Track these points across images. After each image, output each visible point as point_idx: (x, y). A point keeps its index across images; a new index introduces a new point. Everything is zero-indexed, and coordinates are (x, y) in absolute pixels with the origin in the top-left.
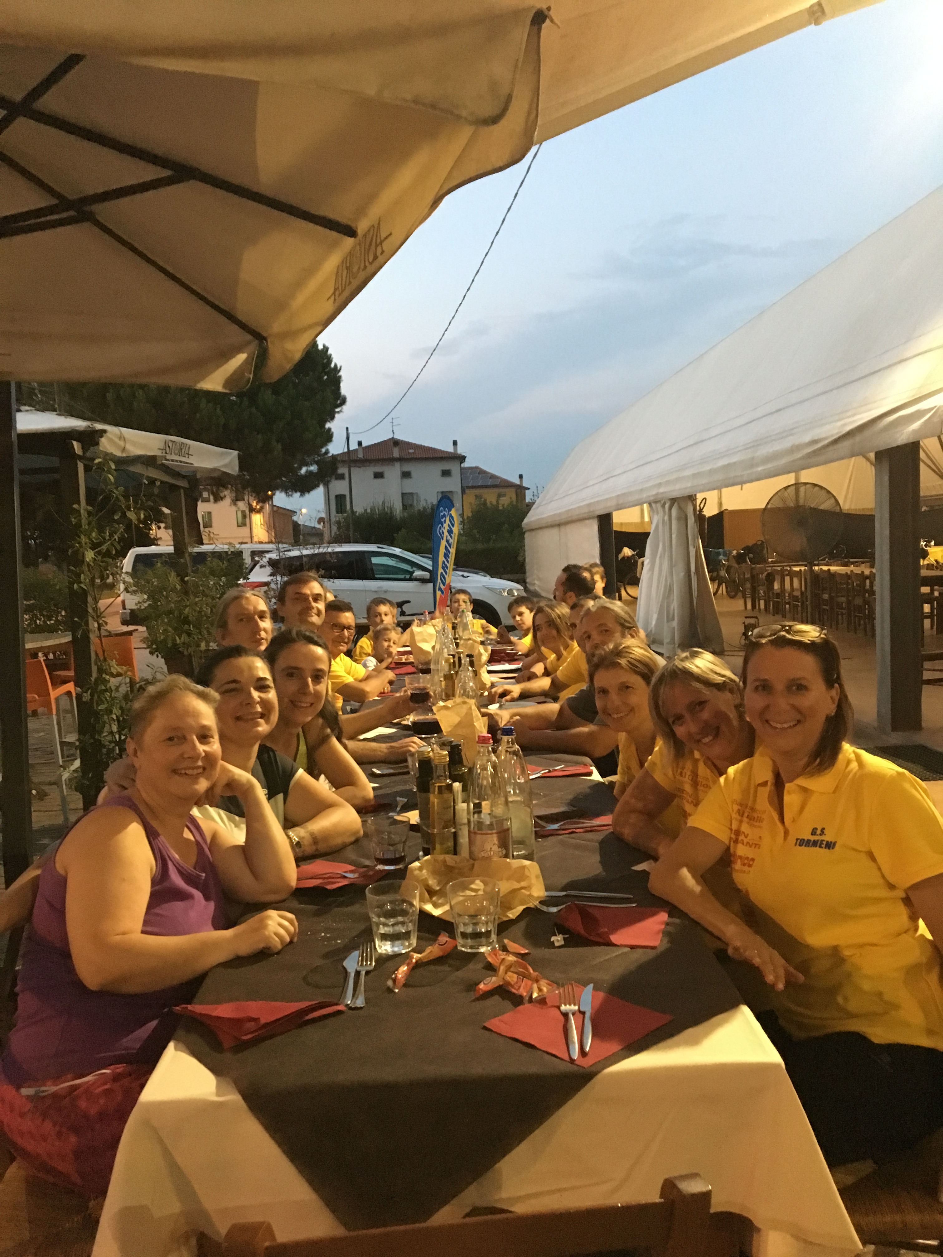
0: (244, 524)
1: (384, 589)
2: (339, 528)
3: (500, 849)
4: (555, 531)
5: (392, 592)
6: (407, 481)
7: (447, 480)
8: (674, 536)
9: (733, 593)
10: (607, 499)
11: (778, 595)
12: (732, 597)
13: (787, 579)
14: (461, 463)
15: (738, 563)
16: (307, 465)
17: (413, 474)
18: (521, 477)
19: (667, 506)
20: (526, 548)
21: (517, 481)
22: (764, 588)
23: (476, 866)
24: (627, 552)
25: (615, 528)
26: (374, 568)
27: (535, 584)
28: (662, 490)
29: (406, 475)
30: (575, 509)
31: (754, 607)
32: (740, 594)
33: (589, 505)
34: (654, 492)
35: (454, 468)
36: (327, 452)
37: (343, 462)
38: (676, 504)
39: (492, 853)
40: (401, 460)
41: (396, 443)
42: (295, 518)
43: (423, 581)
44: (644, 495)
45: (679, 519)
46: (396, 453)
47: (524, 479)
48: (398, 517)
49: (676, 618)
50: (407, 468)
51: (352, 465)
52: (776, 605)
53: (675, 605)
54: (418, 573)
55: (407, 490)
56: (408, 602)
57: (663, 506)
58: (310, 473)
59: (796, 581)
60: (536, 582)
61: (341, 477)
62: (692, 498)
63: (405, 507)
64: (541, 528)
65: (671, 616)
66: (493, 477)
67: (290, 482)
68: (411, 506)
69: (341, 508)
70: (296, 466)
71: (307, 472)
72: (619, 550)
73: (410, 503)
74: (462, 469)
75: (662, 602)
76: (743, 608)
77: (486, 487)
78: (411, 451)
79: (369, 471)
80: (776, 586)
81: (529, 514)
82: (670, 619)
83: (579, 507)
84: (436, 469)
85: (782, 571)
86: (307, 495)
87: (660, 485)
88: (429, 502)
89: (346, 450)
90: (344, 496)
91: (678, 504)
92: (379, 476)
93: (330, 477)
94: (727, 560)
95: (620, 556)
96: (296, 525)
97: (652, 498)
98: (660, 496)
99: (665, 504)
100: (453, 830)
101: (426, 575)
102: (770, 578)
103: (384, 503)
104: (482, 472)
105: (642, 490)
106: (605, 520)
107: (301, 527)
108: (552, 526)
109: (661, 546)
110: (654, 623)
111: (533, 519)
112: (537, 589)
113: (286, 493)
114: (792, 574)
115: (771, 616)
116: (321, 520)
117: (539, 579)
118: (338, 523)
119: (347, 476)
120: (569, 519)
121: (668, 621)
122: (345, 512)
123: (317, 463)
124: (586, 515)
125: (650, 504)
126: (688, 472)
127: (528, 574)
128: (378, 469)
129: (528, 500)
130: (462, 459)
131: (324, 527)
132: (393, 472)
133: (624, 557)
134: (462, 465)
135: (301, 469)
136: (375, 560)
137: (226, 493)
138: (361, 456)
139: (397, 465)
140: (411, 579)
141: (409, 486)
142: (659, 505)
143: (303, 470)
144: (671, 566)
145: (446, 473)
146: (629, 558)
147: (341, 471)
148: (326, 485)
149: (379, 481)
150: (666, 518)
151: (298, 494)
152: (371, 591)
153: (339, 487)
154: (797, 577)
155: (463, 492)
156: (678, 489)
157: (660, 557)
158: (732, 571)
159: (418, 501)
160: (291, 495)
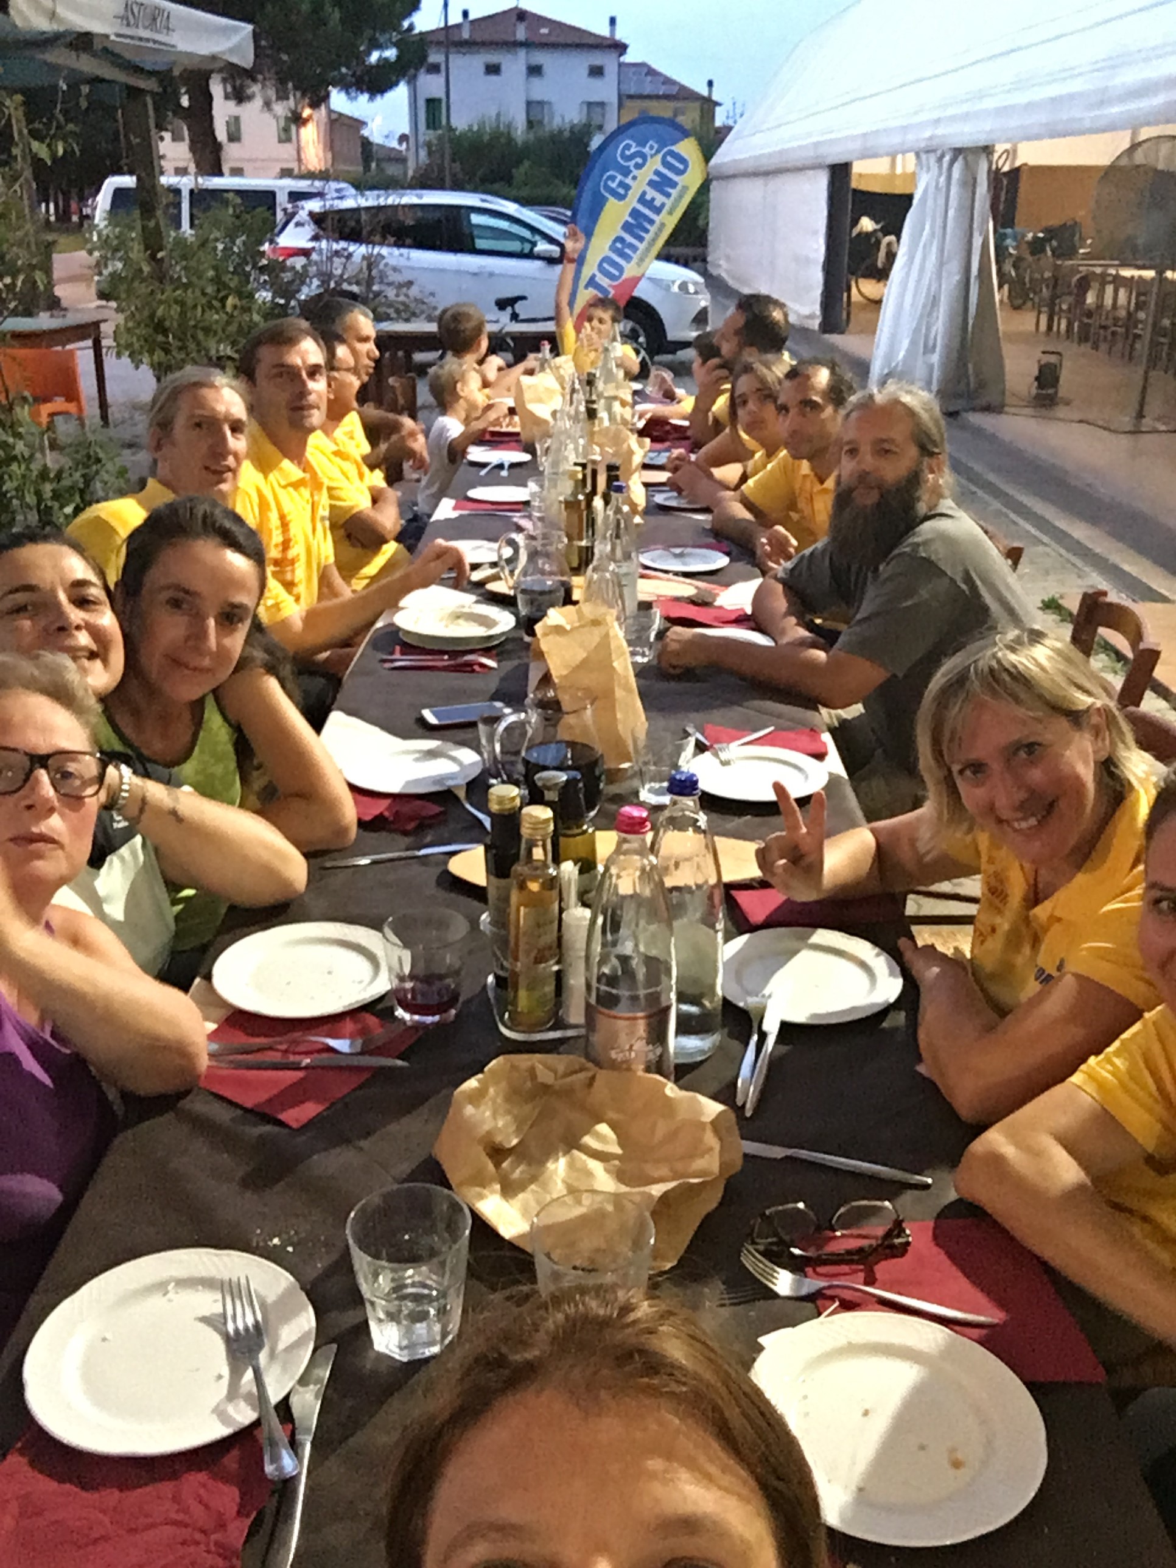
0: (288, 140)
1: (488, 269)
2: (430, 153)
3: (651, 1047)
4: (759, 182)
5: (501, 275)
6: (535, 81)
7: (596, 82)
8: (951, 213)
9: (1020, 301)
10: (847, 138)
11: (1089, 314)
12: (1016, 308)
13: (1109, 290)
14: (621, 55)
15: (1033, 254)
16: (380, 47)
17: (546, 69)
18: (710, 84)
19: (947, 158)
20: (712, 205)
21: (704, 91)
22: (1070, 299)
23: (597, 1084)
24: (867, 224)
25: (854, 184)
26: (476, 233)
27: (720, 266)
28: (940, 131)
29: (535, 71)
30: (793, 149)
31: (1050, 327)
32: (1029, 304)
33: (817, 145)
34: (927, 134)
35: (608, 62)
36: (411, 27)
37: (439, 43)
38: (960, 158)
39: (633, 1054)
40: (526, 45)
41: (521, 15)
42: (365, 132)
43: (551, 261)
44: (911, 137)
45: (963, 184)
46: (521, 34)
47: (714, 89)
48: (519, 141)
49: (938, 349)
50: (540, 57)
51: (452, 50)
52: (1085, 328)
53: (940, 326)
54: (542, 247)
55: (536, 96)
56: (523, 298)
57: (940, 159)
58: (384, 63)
59: (1122, 294)
60: (722, 262)
61: (434, 69)
62: (987, 150)
63: (530, 124)
64: (734, 176)
65: (931, 343)
66: (668, 81)
67: (353, 75)
68: (541, 122)
69: (433, 122)
70: (362, 48)
71: (379, 60)
72: (855, 222)
73: (539, 117)
74: (620, 65)
75: (919, 324)
76: (1033, 328)
77: (658, 97)
78: (544, 31)
79: (477, 61)
80: (1090, 299)
81: (720, 151)
82: (929, 350)
83: (800, 147)
84: (581, 62)
85: (1104, 275)
86: (379, 97)
87: (938, 121)
88: (567, 120)
89: (442, 25)
90: (439, 100)
91: (965, 158)
92: (493, 69)
93: (417, 69)
94: (1016, 248)
95: (855, 232)
96: (366, 143)
97: (923, 145)
98: (934, 143)
99: (942, 156)
100: (556, 968)
101: (555, 250)
102: (1084, 284)
103: (498, 115)
104: (651, 72)
105: (905, 129)
106: (840, 173)
107: (375, 149)
108: (755, 174)
109: (927, 227)
110: (902, 354)
111: (726, 160)
112: (724, 275)
113: (348, 93)
114: (1118, 281)
115: (1075, 345)
116: (403, 138)
117: (728, 258)
118: (429, 145)
119: (443, 67)
120: (784, 165)
121: (924, 353)
122: (440, 127)
123: (396, 45)
124: (808, 163)
125: (918, 155)
126: (989, 104)
127: (710, 248)
128: (493, 58)
129: (719, 122)
130: (621, 48)
131: (408, 149)
132: (515, 64)
133: (859, 234)
134: (622, 59)
135: (369, 54)
136: (476, 219)
137: (255, 88)
138: (466, 35)
139: (522, 53)
140: (530, 256)
141: (540, 89)
142: (933, 158)
143: (374, 57)
144: (941, 264)
145: (596, 72)
146: (868, 235)
147: (434, 57)
148: (412, 82)
149: (493, 78)
150: (942, 179)
151: (366, 96)
152: (468, 273)
153: (431, 85)
154: (1125, 286)
155: (620, 105)
156: (968, 134)
157: (925, 247)
158: (1023, 265)
159: (552, 118)
160: (356, 98)
